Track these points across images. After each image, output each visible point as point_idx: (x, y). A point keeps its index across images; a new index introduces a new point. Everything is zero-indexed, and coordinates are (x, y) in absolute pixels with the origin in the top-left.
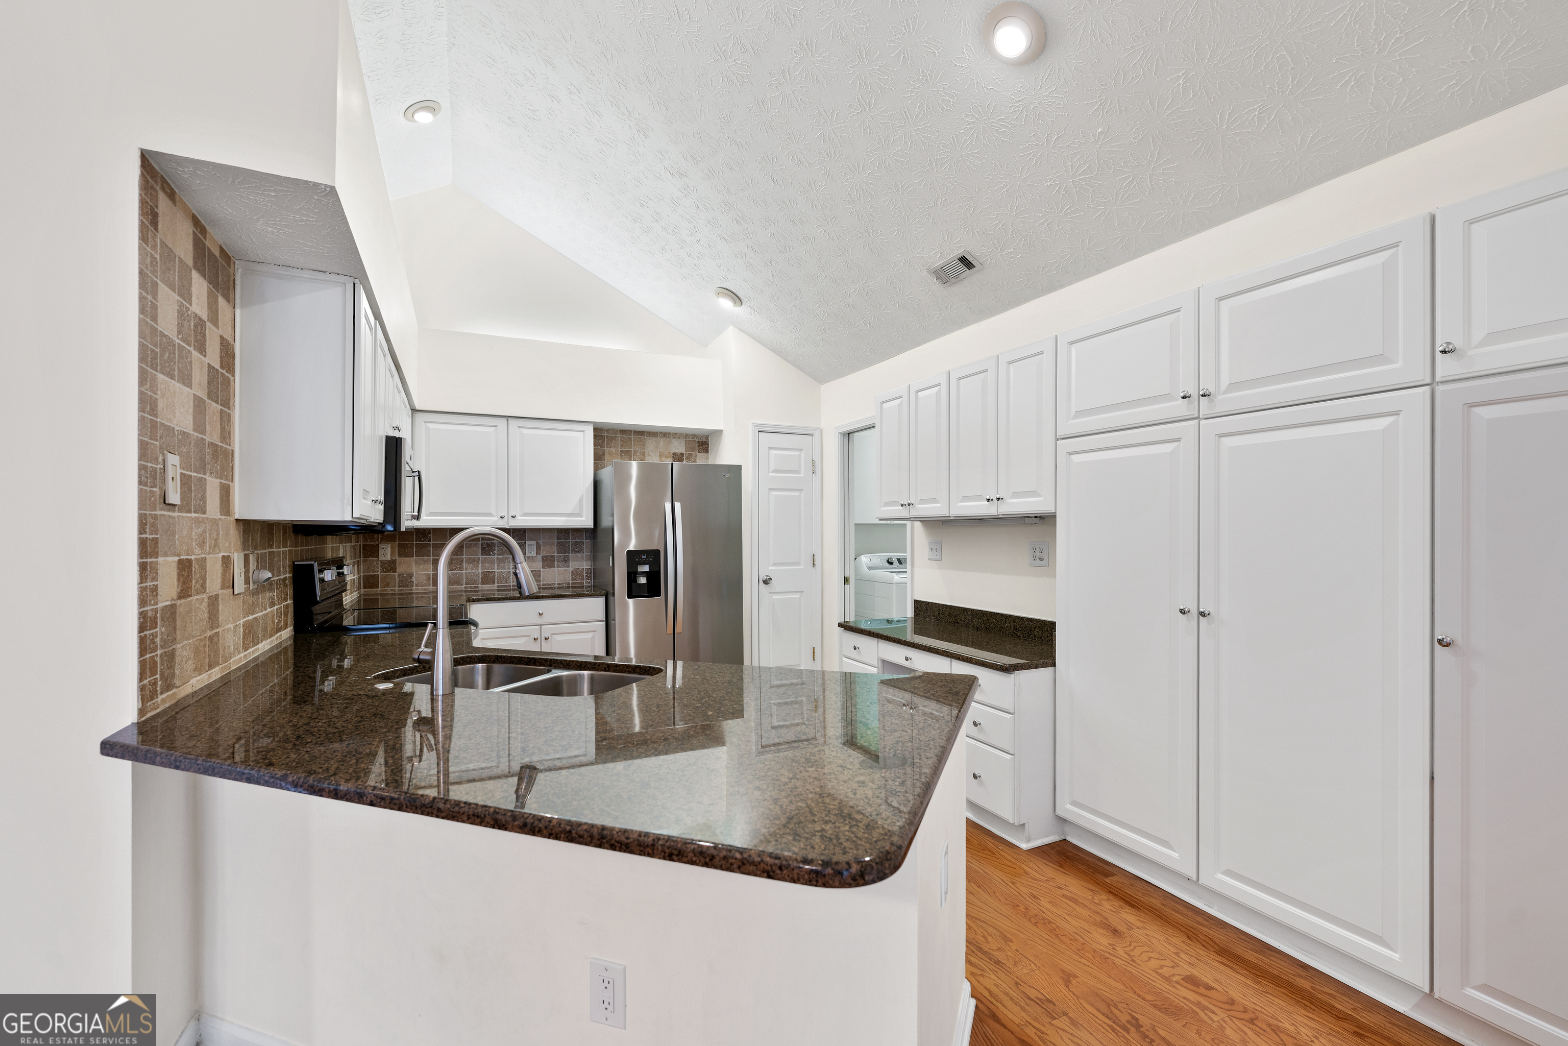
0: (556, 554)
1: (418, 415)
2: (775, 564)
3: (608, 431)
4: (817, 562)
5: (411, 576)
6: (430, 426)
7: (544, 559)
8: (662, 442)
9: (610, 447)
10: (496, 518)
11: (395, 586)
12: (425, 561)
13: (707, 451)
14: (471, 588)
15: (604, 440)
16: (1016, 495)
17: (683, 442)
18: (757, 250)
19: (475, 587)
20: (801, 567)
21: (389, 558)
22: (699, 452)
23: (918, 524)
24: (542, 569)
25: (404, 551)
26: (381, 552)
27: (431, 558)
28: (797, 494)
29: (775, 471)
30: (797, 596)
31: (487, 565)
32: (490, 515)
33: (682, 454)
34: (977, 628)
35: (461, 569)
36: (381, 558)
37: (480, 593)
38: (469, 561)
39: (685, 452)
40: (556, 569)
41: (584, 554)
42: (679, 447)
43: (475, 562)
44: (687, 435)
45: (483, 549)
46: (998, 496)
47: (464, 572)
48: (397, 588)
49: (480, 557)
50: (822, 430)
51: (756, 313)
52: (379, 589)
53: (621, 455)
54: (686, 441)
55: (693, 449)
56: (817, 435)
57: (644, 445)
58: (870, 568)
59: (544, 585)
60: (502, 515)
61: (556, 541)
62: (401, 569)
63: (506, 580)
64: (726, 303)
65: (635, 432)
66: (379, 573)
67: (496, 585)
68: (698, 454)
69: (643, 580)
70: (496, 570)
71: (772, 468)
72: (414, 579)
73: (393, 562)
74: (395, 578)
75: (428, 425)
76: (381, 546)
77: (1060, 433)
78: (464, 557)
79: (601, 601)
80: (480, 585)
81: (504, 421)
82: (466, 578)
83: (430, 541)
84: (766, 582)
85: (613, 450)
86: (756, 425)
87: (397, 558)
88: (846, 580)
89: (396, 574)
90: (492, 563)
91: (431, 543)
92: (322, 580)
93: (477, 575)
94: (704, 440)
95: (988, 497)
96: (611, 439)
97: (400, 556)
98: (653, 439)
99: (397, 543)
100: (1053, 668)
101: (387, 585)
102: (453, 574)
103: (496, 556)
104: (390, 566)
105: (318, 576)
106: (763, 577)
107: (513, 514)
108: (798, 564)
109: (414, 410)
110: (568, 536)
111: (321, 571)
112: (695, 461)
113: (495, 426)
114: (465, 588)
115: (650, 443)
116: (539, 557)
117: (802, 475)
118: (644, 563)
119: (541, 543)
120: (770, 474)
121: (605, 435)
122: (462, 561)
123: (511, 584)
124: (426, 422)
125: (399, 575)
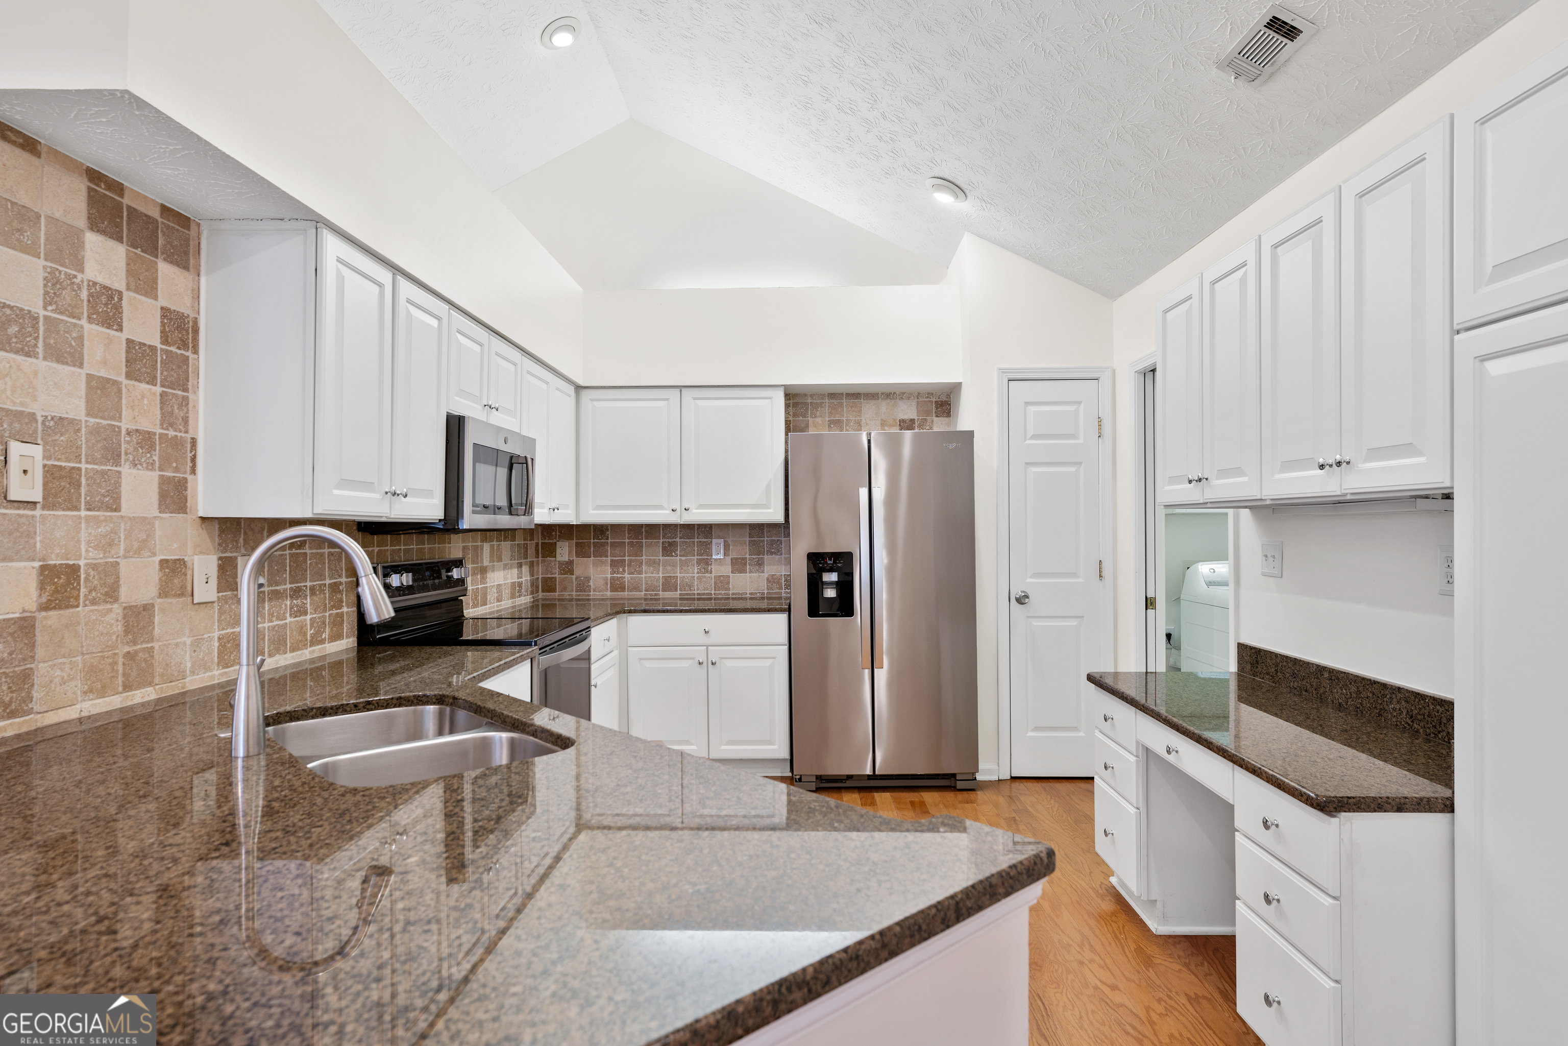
0: (748, 556)
1: (584, 393)
2: (1036, 575)
3: (812, 396)
4: (1107, 573)
5: (588, 579)
6: (597, 404)
7: (734, 562)
8: (884, 406)
9: (816, 417)
10: (667, 512)
11: (572, 591)
12: (603, 563)
13: (948, 414)
14: (651, 595)
15: (807, 409)
16: (1376, 453)
17: (914, 403)
18: (957, 106)
19: (656, 595)
20: (1080, 580)
21: (566, 559)
22: (937, 416)
23: (1245, 513)
24: (731, 575)
25: (582, 551)
26: (558, 551)
27: (609, 558)
28: (1073, 469)
29: (1035, 437)
30: (1073, 623)
31: (669, 568)
32: (661, 507)
33: (912, 421)
34: (1340, 704)
35: (640, 572)
36: (559, 558)
37: (661, 602)
38: (651, 563)
39: (916, 418)
40: (748, 574)
41: (783, 556)
42: (908, 411)
43: (654, 563)
44: (919, 394)
45: (664, 549)
46: (1338, 457)
47: (643, 576)
48: (574, 593)
49: (661, 558)
50: (1114, 371)
51: (989, 206)
52: (557, 594)
53: (829, 426)
54: (918, 403)
55: (928, 413)
56: (1106, 378)
57: (860, 411)
58: (1210, 584)
59: (733, 594)
60: (674, 507)
61: (748, 539)
62: (578, 571)
63: (690, 587)
64: (944, 198)
65: (848, 395)
66: (557, 576)
67: (679, 592)
68: (935, 419)
69: (830, 593)
70: (679, 575)
71: (1031, 432)
72: (591, 583)
73: (571, 563)
74: (572, 582)
75: (595, 403)
76: (559, 544)
77: (1462, 316)
78: (644, 558)
79: (783, 617)
80: (661, 593)
81: (677, 391)
82: (646, 584)
83: (607, 539)
84: (1019, 601)
85: (819, 420)
86: (1003, 371)
87: (575, 558)
88: (1150, 603)
89: (574, 577)
90: (674, 565)
91: (609, 541)
93: (658, 580)
94: (944, 399)
95: (1321, 461)
96: (816, 406)
97: (578, 556)
98: (873, 402)
99: (575, 541)
100: (1448, 815)
101: (565, 589)
102: (632, 578)
103: (678, 558)
104: (568, 568)
106: (1016, 592)
107: (687, 506)
108: (1074, 575)
109: (579, 388)
110: (763, 532)
112: (931, 428)
113: (667, 400)
114: (645, 595)
115: (869, 409)
116: (728, 559)
117: (1081, 441)
118: (831, 570)
119: (730, 542)
120: (1028, 442)
121: (809, 401)
122: (642, 563)
123: (696, 592)
124: (592, 400)
125: (577, 578)
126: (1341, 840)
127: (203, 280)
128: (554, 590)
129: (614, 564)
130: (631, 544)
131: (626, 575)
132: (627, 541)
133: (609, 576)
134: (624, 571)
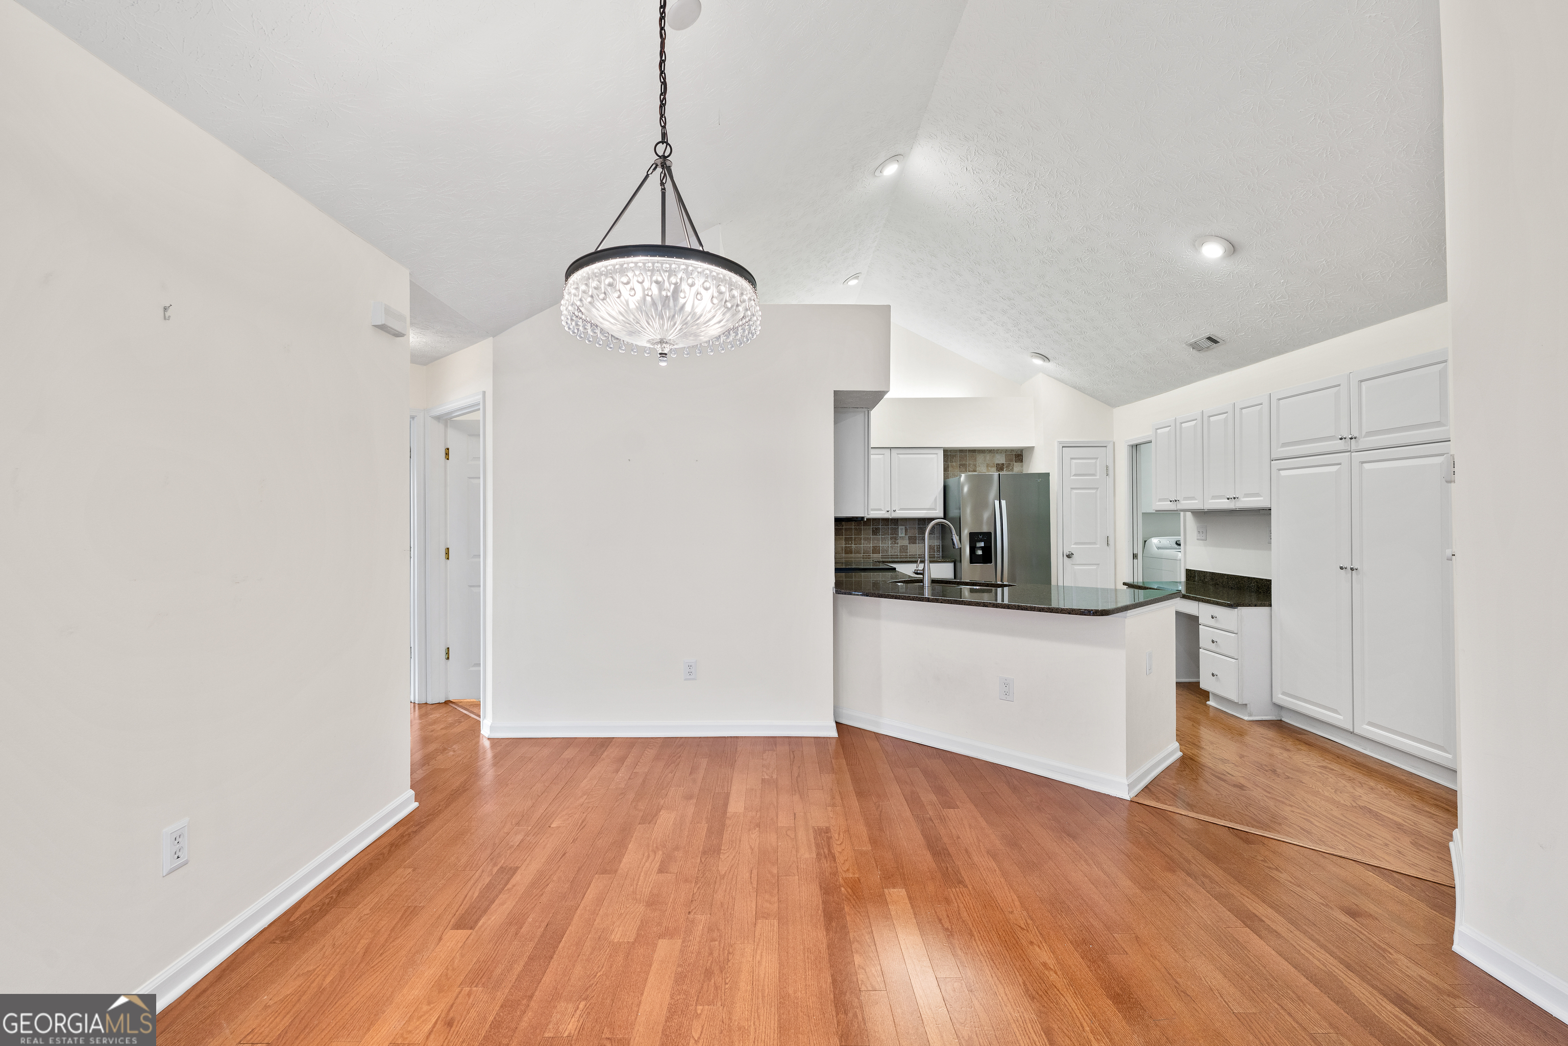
0: (917, 535)
2: (1076, 544)
3: (950, 451)
4: (1111, 542)
7: (910, 538)
8: (988, 456)
9: (952, 462)
10: (884, 512)
13: (1022, 461)
14: (866, 556)
15: (948, 458)
16: (1247, 495)
17: (1004, 455)
18: (1061, 333)
19: (869, 556)
20: (1098, 546)
22: (1015, 462)
23: (1189, 514)
24: (908, 545)
27: (844, 536)
28: (1094, 491)
29: (1075, 475)
30: (1094, 567)
31: (876, 542)
32: (880, 510)
33: (1003, 464)
34: (1232, 587)
35: (861, 544)
37: (871, 559)
38: (865, 539)
39: (1005, 463)
40: (917, 545)
41: (936, 535)
42: (1001, 459)
43: (868, 539)
44: (1006, 450)
45: (873, 531)
46: (1234, 496)
47: (862, 546)
49: (871, 536)
50: (1114, 443)
51: (1060, 366)
53: (960, 467)
54: (1006, 455)
55: (1011, 460)
56: (1110, 447)
57: (976, 459)
58: (1158, 548)
59: (909, 555)
60: (888, 510)
61: (917, 526)
63: (887, 551)
64: (1038, 362)
65: (969, 450)
67: (881, 554)
68: (1015, 463)
69: (980, 552)
70: (881, 545)
71: (1073, 473)
77: (1273, 457)
79: (951, 565)
80: (871, 555)
81: (889, 450)
82: (863, 550)
84: (1069, 556)
85: (954, 464)
86: (1060, 443)
88: (1135, 556)
90: (878, 540)
91: (844, 527)
93: (870, 548)
94: (1020, 453)
95: (1228, 497)
96: (953, 456)
98: (982, 455)
100: (1270, 607)
103: (880, 536)
106: (1066, 552)
107: (894, 509)
108: (1095, 543)
112: (1012, 470)
113: (883, 454)
114: (863, 556)
115: (980, 458)
116: (907, 537)
117: (1098, 477)
118: (981, 541)
119: (907, 527)
120: (1072, 478)
121: (949, 454)
122: (861, 539)
123: (890, 554)
126: (1238, 615)
129: (846, 539)
130: (856, 529)
131: (853, 545)
132: (853, 527)
134: (852, 543)
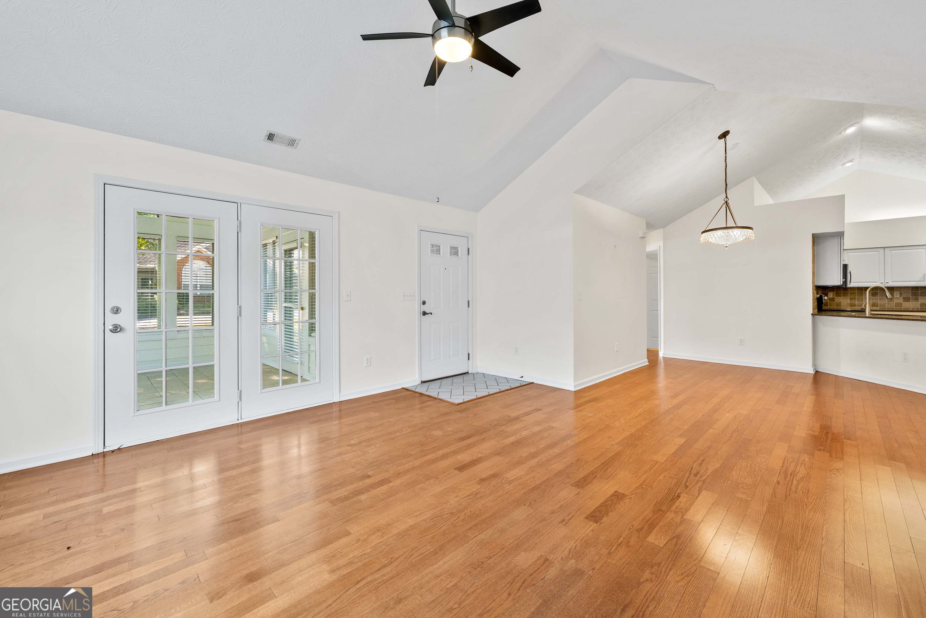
0: (911, 297)
5: (841, 303)
6: (849, 254)
7: (905, 298)
10: (879, 283)
12: (846, 298)
21: (832, 297)
25: (838, 295)
26: (829, 295)
32: (876, 282)
48: (835, 307)
60: (882, 282)
61: (911, 291)
72: (842, 304)
73: (834, 298)
74: (834, 304)
75: (848, 254)
76: (829, 293)
78: (864, 297)
81: (883, 249)
83: (848, 291)
87: (835, 297)
89: (835, 302)
92: (824, 299)
97: (836, 296)
99: (835, 292)
101: (831, 305)
104: (833, 300)
105: (823, 298)
107: (888, 282)
110: (918, 289)
111: (824, 297)
113: (879, 251)
116: (902, 297)
119: (902, 292)
124: (847, 253)
125: (836, 303)
127: (815, 247)
128: (827, 306)
133: (849, 302)
